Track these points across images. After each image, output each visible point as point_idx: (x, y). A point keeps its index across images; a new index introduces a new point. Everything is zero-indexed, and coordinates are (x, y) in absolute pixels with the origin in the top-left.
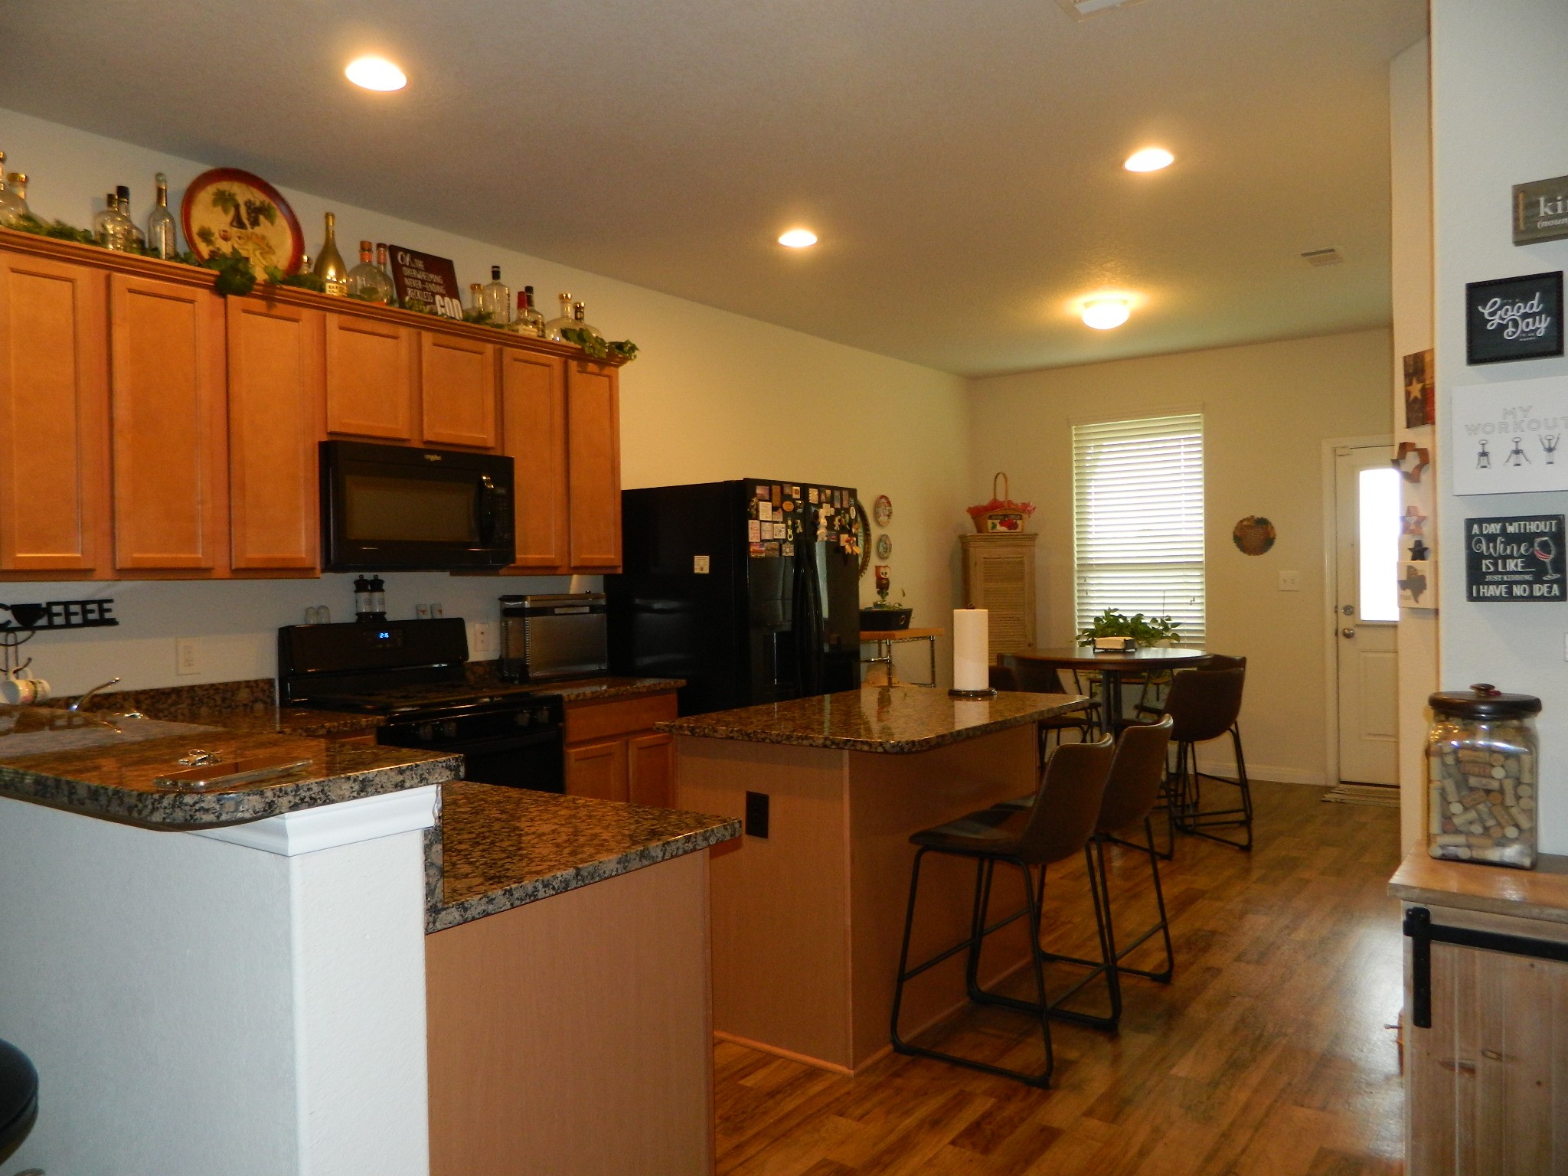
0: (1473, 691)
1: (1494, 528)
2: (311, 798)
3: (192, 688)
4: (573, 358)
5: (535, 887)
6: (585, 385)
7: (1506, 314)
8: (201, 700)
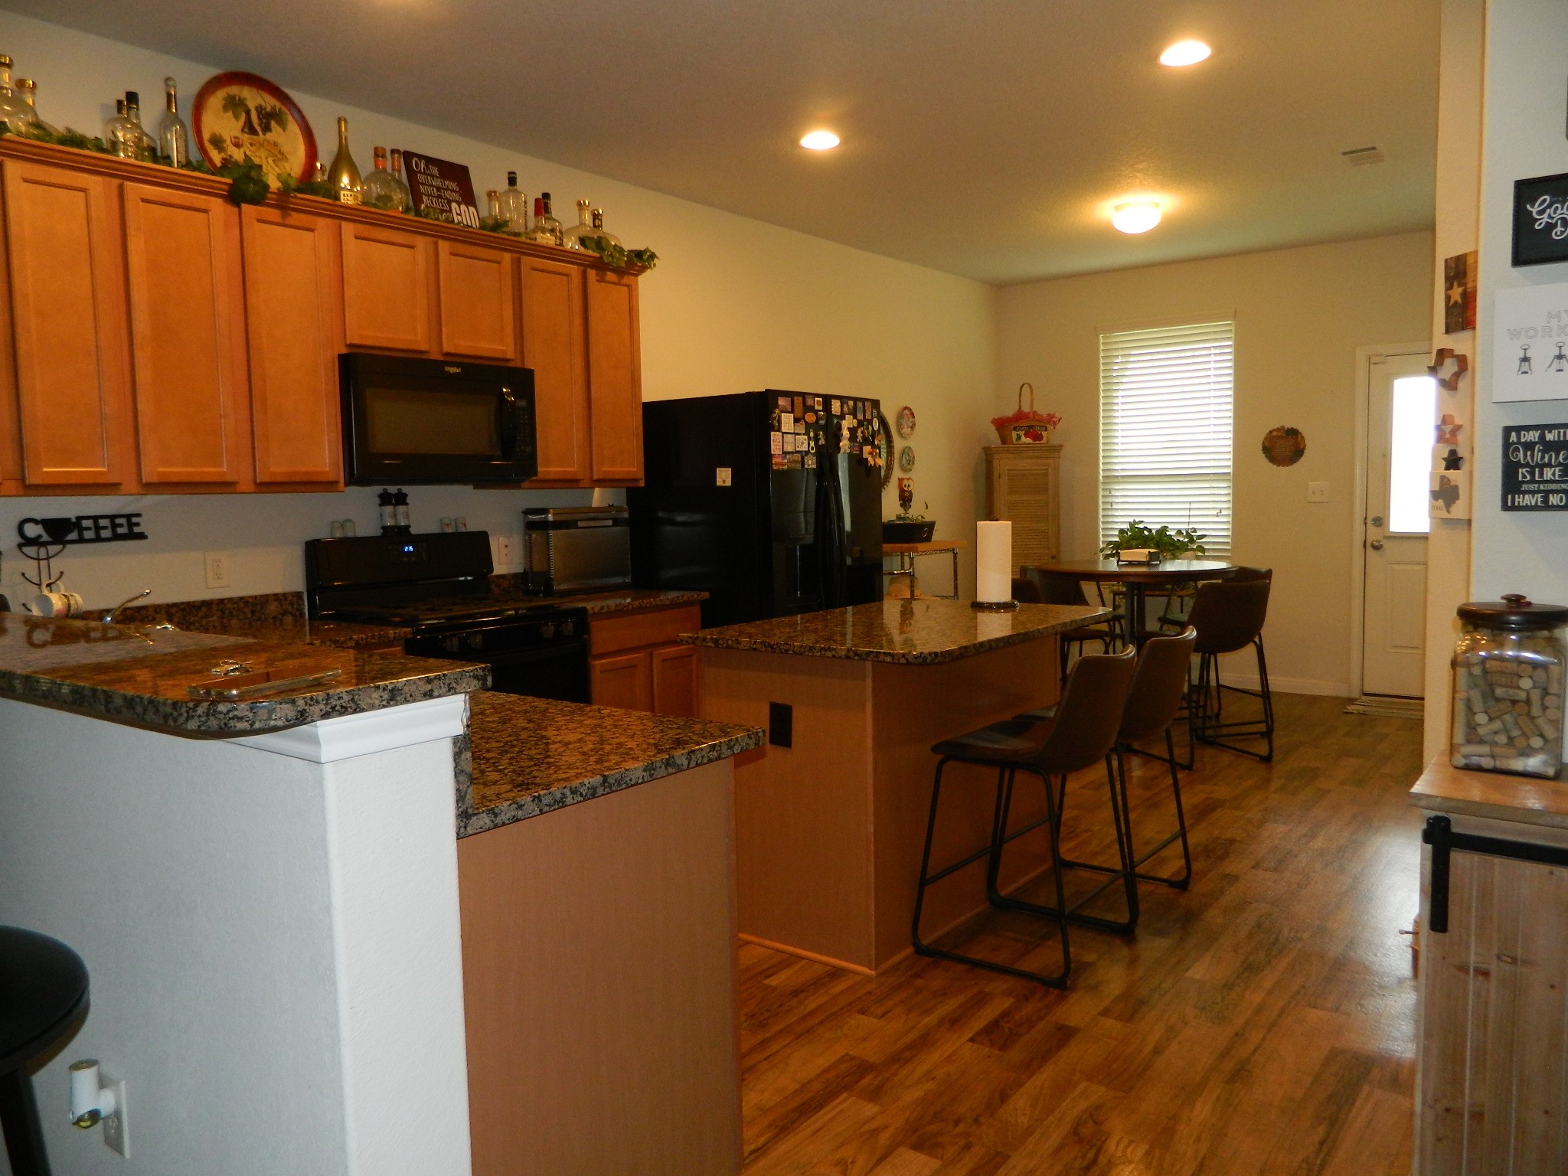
0: (1504, 601)
1: (1532, 436)
2: (342, 707)
3: (221, 601)
4: (592, 267)
5: (563, 794)
6: (604, 294)
7: (1555, 213)
8: (231, 613)
